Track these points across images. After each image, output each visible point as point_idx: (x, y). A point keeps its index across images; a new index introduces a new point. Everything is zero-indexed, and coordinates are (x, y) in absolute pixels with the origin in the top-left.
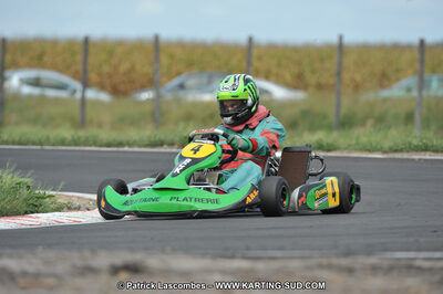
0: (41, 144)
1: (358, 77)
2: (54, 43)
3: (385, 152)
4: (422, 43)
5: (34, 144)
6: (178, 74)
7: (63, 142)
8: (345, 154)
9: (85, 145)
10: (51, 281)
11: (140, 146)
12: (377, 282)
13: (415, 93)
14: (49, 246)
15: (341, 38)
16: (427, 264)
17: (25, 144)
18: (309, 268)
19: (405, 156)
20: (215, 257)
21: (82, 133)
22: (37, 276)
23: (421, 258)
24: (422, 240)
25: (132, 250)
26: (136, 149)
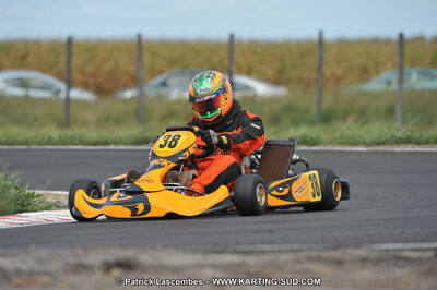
0: (28, 144)
1: (338, 72)
2: (37, 44)
3: (368, 145)
4: (401, 36)
5: (20, 143)
6: (161, 72)
7: (50, 142)
8: (329, 148)
9: (71, 144)
10: (45, 279)
11: (126, 144)
12: (366, 274)
13: (395, 86)
14: (41, 244)
15: (321, 33)
16: (414, 255)
17: (12, 145)
18: (299, 261)
19: (388, 148)
20: (205, 252)
21: (69, 133)
22: (31, 274)
23: (409, 249)
24: (408, 231)
25: (123, 247)
26: (122, 147)
